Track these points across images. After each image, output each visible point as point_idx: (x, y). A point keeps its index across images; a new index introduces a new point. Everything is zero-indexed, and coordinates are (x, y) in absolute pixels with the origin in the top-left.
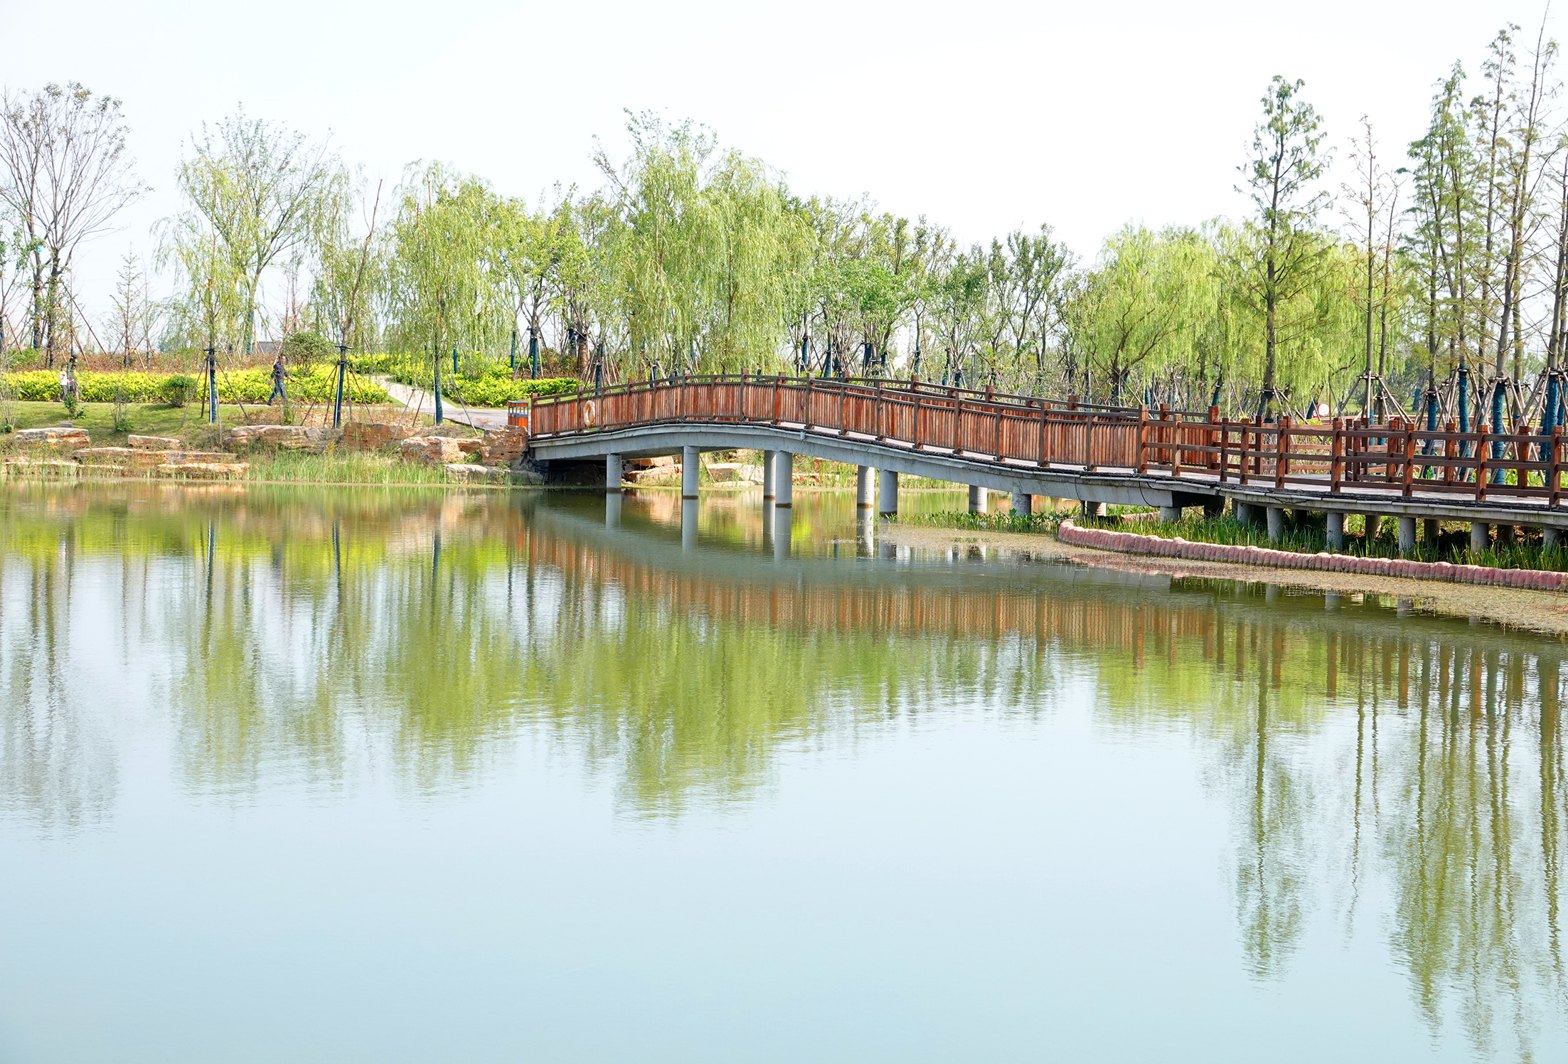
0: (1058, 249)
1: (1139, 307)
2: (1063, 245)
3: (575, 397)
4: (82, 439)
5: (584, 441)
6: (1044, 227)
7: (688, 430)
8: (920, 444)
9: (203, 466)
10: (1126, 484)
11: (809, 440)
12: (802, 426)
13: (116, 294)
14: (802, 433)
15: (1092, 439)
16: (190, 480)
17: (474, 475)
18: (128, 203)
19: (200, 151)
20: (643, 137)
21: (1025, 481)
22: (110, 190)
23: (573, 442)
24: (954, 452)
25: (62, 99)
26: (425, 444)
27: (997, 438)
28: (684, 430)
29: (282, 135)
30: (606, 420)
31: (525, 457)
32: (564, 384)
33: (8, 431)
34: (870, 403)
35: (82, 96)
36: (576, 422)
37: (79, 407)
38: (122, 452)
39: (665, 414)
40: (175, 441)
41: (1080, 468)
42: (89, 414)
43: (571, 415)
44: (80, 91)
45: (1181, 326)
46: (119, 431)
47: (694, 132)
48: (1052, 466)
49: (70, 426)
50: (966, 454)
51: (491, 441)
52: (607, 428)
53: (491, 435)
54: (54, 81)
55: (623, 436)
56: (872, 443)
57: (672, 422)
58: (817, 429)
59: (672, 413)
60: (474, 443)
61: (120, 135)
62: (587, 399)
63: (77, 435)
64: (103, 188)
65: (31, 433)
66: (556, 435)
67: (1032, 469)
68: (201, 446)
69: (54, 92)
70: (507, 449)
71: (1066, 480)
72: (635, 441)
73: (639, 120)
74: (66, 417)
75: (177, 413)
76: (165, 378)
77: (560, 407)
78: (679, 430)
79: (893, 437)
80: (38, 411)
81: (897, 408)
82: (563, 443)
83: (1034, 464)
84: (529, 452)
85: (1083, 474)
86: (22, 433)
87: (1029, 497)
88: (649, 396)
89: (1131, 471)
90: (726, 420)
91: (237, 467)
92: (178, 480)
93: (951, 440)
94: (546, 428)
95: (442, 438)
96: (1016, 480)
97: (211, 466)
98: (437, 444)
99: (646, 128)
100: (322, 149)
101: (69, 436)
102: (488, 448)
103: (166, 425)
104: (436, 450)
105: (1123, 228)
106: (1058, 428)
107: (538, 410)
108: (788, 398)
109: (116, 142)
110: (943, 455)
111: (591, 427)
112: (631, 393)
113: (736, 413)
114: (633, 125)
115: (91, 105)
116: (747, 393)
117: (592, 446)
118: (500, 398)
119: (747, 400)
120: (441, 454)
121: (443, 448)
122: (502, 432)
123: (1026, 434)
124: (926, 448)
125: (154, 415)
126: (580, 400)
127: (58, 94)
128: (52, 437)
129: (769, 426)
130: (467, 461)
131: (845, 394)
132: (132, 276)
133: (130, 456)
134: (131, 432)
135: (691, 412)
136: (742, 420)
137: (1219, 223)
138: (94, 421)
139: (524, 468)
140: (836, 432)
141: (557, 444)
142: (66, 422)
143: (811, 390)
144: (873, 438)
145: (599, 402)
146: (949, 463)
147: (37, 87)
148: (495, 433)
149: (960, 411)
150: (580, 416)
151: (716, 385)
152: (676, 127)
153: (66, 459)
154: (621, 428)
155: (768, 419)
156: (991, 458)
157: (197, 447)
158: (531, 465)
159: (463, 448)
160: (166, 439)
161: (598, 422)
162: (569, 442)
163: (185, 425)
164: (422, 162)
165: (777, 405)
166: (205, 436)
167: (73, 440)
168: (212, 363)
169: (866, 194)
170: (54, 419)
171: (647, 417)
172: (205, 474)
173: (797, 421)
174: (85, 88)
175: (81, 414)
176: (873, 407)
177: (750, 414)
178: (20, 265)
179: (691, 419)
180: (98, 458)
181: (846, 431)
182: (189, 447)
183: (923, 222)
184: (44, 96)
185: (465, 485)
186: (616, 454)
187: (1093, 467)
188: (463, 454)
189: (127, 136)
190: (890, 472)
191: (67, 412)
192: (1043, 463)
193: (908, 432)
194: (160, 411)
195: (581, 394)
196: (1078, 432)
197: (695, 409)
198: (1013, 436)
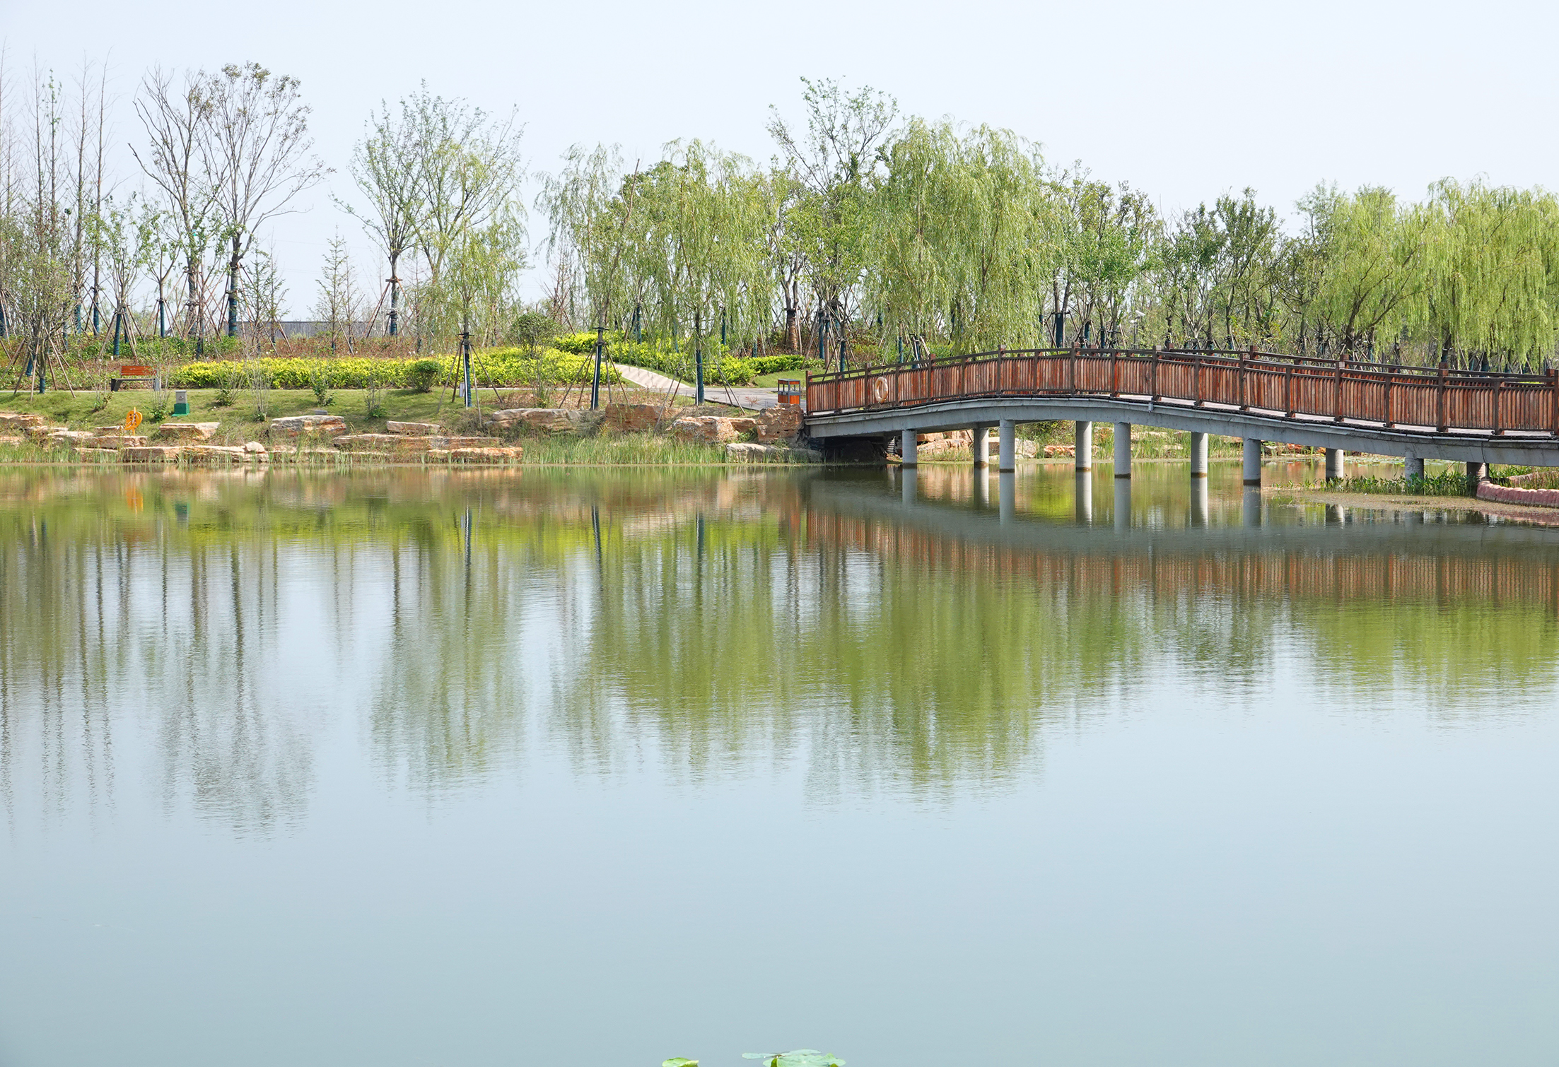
0: (1266, 213)
1: (1377, 271)
2: (1271, 209)
3: (863, 373)
4: (339, 426)
5: (875, 417)
6: (1247, 191)
7: (1007, 404)
8: (1293, 412)
9: (478, 451)
10: (1542, 446)
11: (1157, 411)
12: (1149, 398)
13: (323, 279)
14: (1150, 405)
15: (1500, 404)
16: (468, 465)
17: (753, 453)
18: (307, 184)
19: (381, 130)
20: (822, 106)
21: (1420, 446)
22: (288, 173)
23: (861, 419)
24: (1336, 420)
25: (239, 81)
26: (699, 424)
27: (1387, 406)
28: (1002, 404)
29: (464, 113)
30: (901, 396)
31: (801, 435)
32: (790, 361)
33: (262, 420)
34: (1230, 374)
35: (261, 77)
36: (863, 399)
37: (328, 393)
38: (384, 439)
39: (977, 389)
40: (435, 427)
41: (1489, 432)
42: (338, 402)
43: (857, 391)
44: (259, 71)
45: (1417, 290)
46: (374, 417)
47: (874, 99)
48: (1451, 430)
49: (325, 414)
50: (1346, 421)
51: (767, 420)
52: (902, 404)
53: (768, 414)
54: (231, 61)
55: (925, 411)
56: (1236, 412)
57: (988, 396)
58: (1164, 400)
59: (985, 388)
60: (746, 422)
61: (300, 115)
62: (877, 376)
63: (333, 422)
64: (282, 170)
65: (288, 422)
66: (838, 413)
67: (1431, 434)
68: (462, 431)
69: (232, 73)
70: (784, 427)
71: (1471, 444)
72: (937, 416)
73: (817, 89)
74: (315, 405)
75: (425, 398)
76: (410, 362)
77: (843, 384)
78: (995, 404)
79: (1259, 406)
80: (284, 398)
81: (1265, 379)
82: (849, 420)
83: (1434, 430)
84: (805, 430)
85: (1491, 438)
86: (277, 422)
87: (1422, 461)
88: (955, 372)
89: (1549, 434)
90: (1052, 394)
91: (511, 450)
92: (456, 465)
93: (1330, 407)
94: (825, 405)
95: (716, 418)
96: (1409, 445)
97: (486, 451)
98: (712, 423)
99: (824, 97)
100: (508, 126)
101: (326, 423)
102: (764, 427)
103: (420, 411)
104: (711, 429)
105: (1315, 190)
106: (1458, 395)
107: (815, 388)
108: (1130, 371)
109: (296, 123)
110: (1323, 423)
111: (883, 403)
112: (932, 369)
113: (1066, 386)
114: (811, 95)
115: (268, 85)
116: (1079, 367)
117: (883, 422)
118: (733, 376)
119: (1079, 373)
120: (716, 433)
121: (719, 427)
122: (778, 411)
123: (1420, 401)
124: (1298, 416)
125: (403, 401)
126: (867, 377)
127: (238, 75)
128: (309, 425)
129: (1109, 398)
130: (739, 439)
131: (1200, 366)
132: (338, 260)
133: (392, 442)
134: (388, 419)
135: (1009, 386)
136: (1072, 392)
137: (1446, 185)
138: (344, 408)
139: (799, 446)
140: (1191, 403)
141: (841, 421)
142: (316, 410)
143: (1158, 362)
144: (1237, 408)
145: (892, 378)
146: (1330, 430)
147: (215, 70)
148: (772, 412)
149: (1341, 380)
150: (868, 391)
151: (1040, 358)
152: (853, 96)
153: (329, 446)
154: (924, 403)
155: (1105, 392)
156: (1380, 425)
157: (459, 431)
158: (806, 442)
159: (738, 427)
160: (427, 425)
161: (892, 398)
162: (855, 419)
163: (441, 410)
164: (681, 141)
165: (1115, 378)
166: (466, 420)
167: (329, 428)
168: (467, 348)
169: (1078, 162)
170: (303, 406)
171: (954, 391)
172: (480, 458)
173: (1141, 393)
174: (263, 68)
175: (330, 401)
176: (1234, 378)
177: (1083, 385)
178: (220, 250)
179: (1009, 393)
180: (363, 444)
181: (1201, 402)
182: (450, 431)
183: (1125, 189)
184: (223, 77)
185: (746, 464)
186: (912, 430)
187: (1501, 430)
188: (737, 433)
189: (307, 116)
190: (1254, 441)
191: (315, 399)
192: (1442, 429)
193: (1279, 400)
194: (407, 397)
195: (869, 370)
196: (1483, 399)
197: (1014, 384)
198: (1406, 404)
